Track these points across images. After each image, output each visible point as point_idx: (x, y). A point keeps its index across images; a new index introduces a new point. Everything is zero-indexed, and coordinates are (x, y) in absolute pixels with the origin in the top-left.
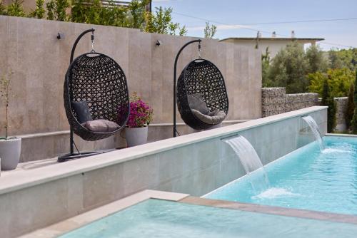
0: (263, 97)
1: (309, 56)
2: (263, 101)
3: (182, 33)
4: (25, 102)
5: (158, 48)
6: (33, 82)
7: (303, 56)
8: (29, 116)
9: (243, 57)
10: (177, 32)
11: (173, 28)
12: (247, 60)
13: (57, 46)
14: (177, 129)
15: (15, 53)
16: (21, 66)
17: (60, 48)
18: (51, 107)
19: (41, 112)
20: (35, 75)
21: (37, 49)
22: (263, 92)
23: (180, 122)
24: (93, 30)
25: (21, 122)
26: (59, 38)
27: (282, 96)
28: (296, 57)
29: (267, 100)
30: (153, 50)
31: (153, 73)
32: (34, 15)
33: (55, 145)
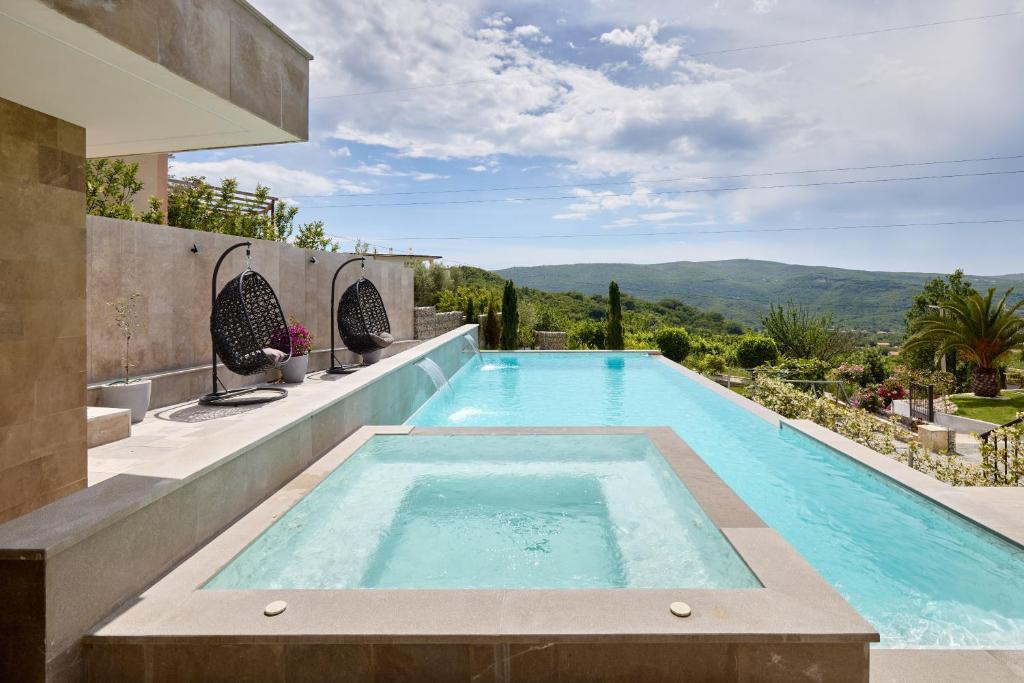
0: (415, 316)
1: (433, 274)
2: (415, 321)
3: (334, 250)
4: (147, 333)
5: (313, 266)
6: (159, 307)
7: (428, 274)
8: (154, 351)
9: (397, 276)
10: (329, 248)
11: (325, 244)
12: (400, 279)
13: (192, 260)
14: (335, 354)
15: (133, 269)
16: (141, 285)
17: (196, 263)
18: (184, 337)
19: (170, 345)
20: (162, 298)
21: (164, 265)
22: (415, 312)
23: (341, 348)
24: (248, 244)
25: (141, 360)
26: (195, 250)
27: (432, 315)
28: (421, 275)
29: (419, 320)
30: (307, 268)
31: (307, 294)
32: (147, 219)
33: (192, 384)
